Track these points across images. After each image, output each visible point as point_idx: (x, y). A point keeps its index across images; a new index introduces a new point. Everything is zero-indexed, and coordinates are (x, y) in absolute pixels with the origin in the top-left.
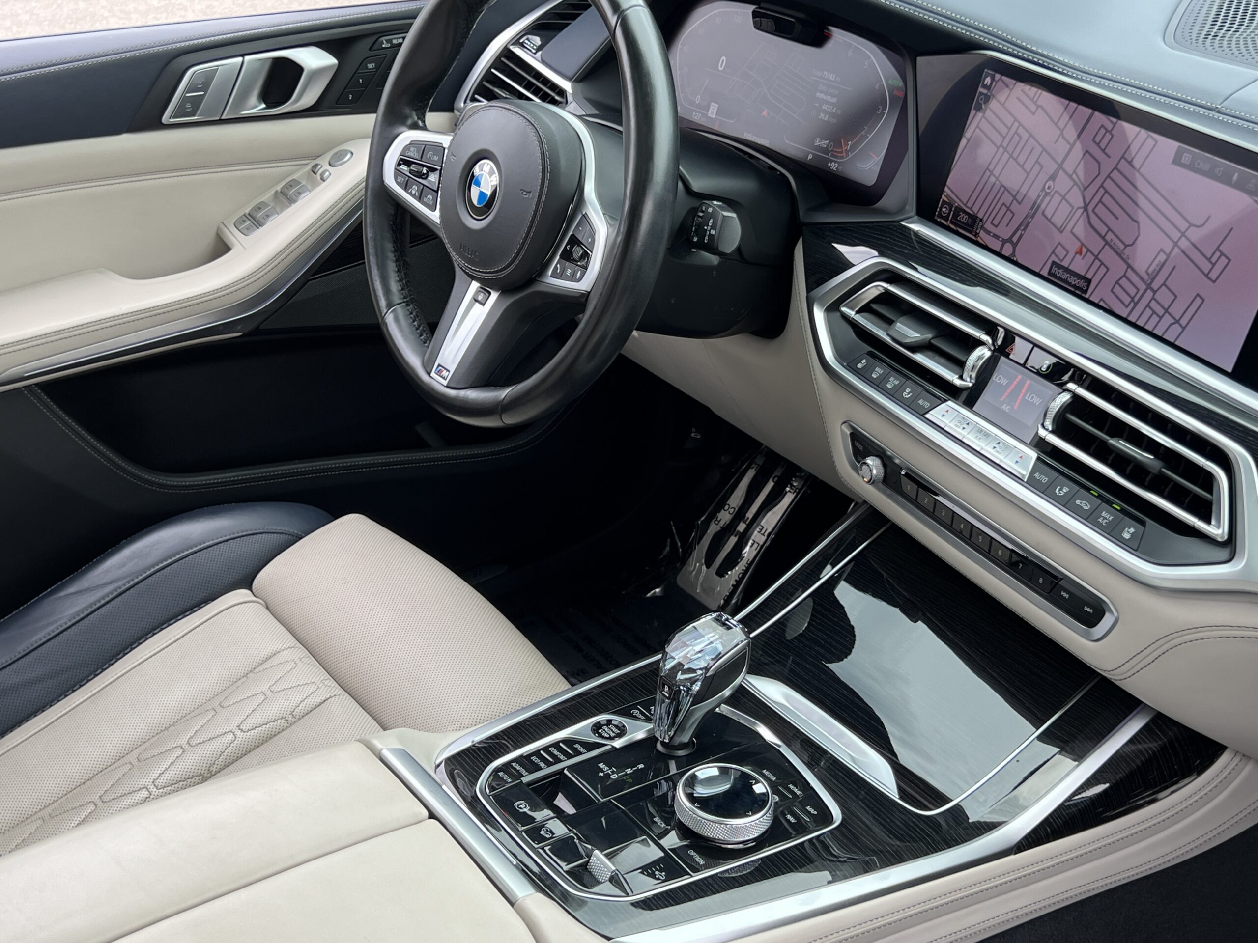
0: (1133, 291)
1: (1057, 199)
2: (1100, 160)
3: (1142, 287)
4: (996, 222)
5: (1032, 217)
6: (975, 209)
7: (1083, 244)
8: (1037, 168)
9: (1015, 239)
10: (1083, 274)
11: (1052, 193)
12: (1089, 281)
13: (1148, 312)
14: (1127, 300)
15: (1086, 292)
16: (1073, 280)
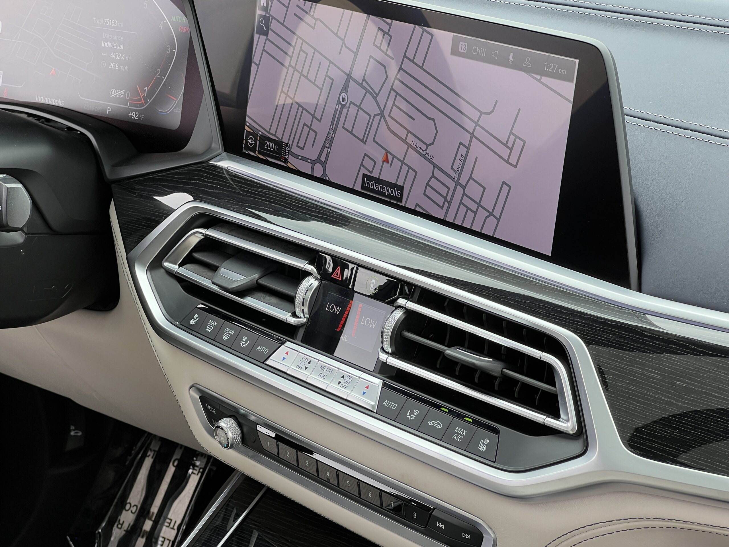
0: (444, 191)
1: (353, 110)
3: (451, 184)
4: (301, 145)
5: (334, 133)
6: (279, 135)
7: (387, 152)
8: (328, 81)
9: (323, 159)
10: (394, 182)
11: (348, 105)
12: (401, 188)
13: (463, 209)
14: (440, 201)
15: (400, 200)
16: (386, 190)
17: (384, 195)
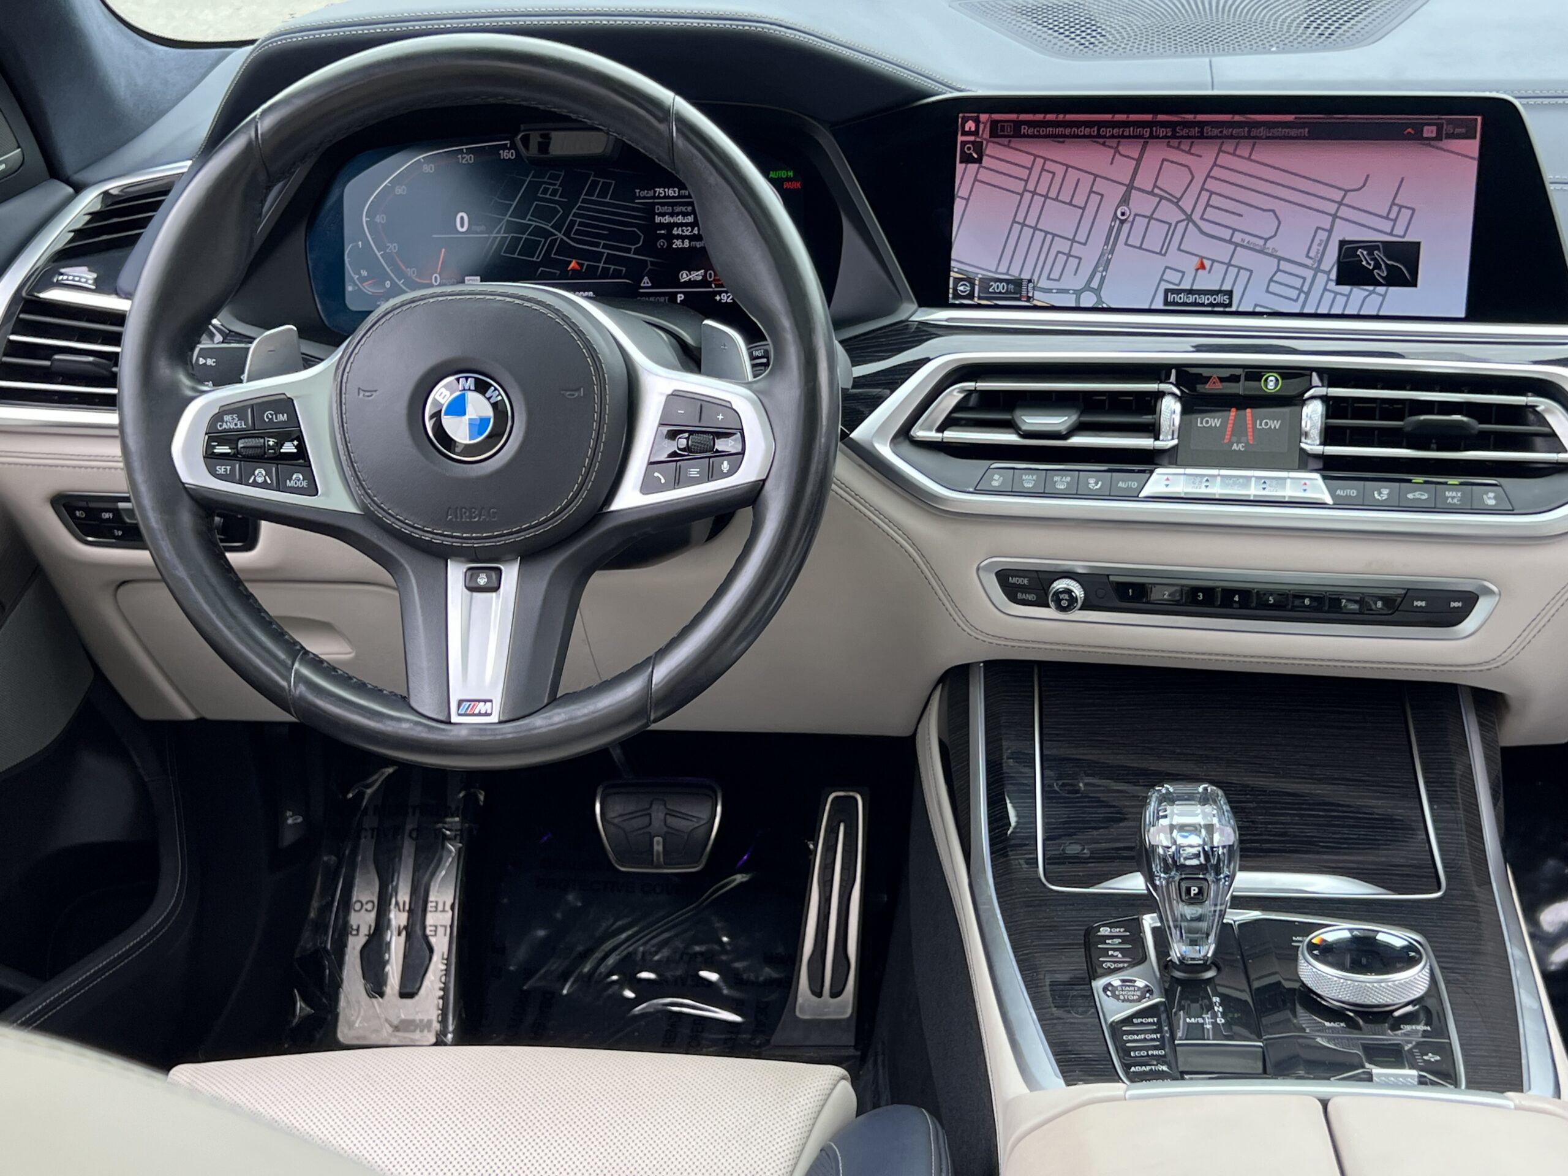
0: (1298, 283)
1: (1141, 222)
2: (1187, 164)
3: (1308, 274)
4: (1055, 275)
5: (1112, 252)
6: (1015, 273)
7: (1202, 258)
8: (1094, 199)
9: (1095, 284)
10: (1217, 288)
11: (1131, 219)
12: (1230, 293)
14: (1294, 294)
15: (1230, 305)
16: (1204, 299)
17: (1203, 305)
